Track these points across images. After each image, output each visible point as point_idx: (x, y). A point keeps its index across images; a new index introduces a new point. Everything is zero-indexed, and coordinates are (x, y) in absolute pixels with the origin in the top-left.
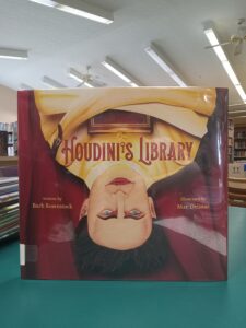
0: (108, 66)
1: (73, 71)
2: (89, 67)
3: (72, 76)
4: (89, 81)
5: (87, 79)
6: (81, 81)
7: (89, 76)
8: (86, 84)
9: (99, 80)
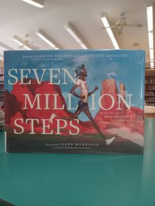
0: (40, 35)
1: (16, 37)
2: (27, 36)
3: (15, 40)
4: (28, 45)
5: (26, 43)
6: (22, 44)
7: (27, 42)
8: (25, 47)
9: (34, 44)
